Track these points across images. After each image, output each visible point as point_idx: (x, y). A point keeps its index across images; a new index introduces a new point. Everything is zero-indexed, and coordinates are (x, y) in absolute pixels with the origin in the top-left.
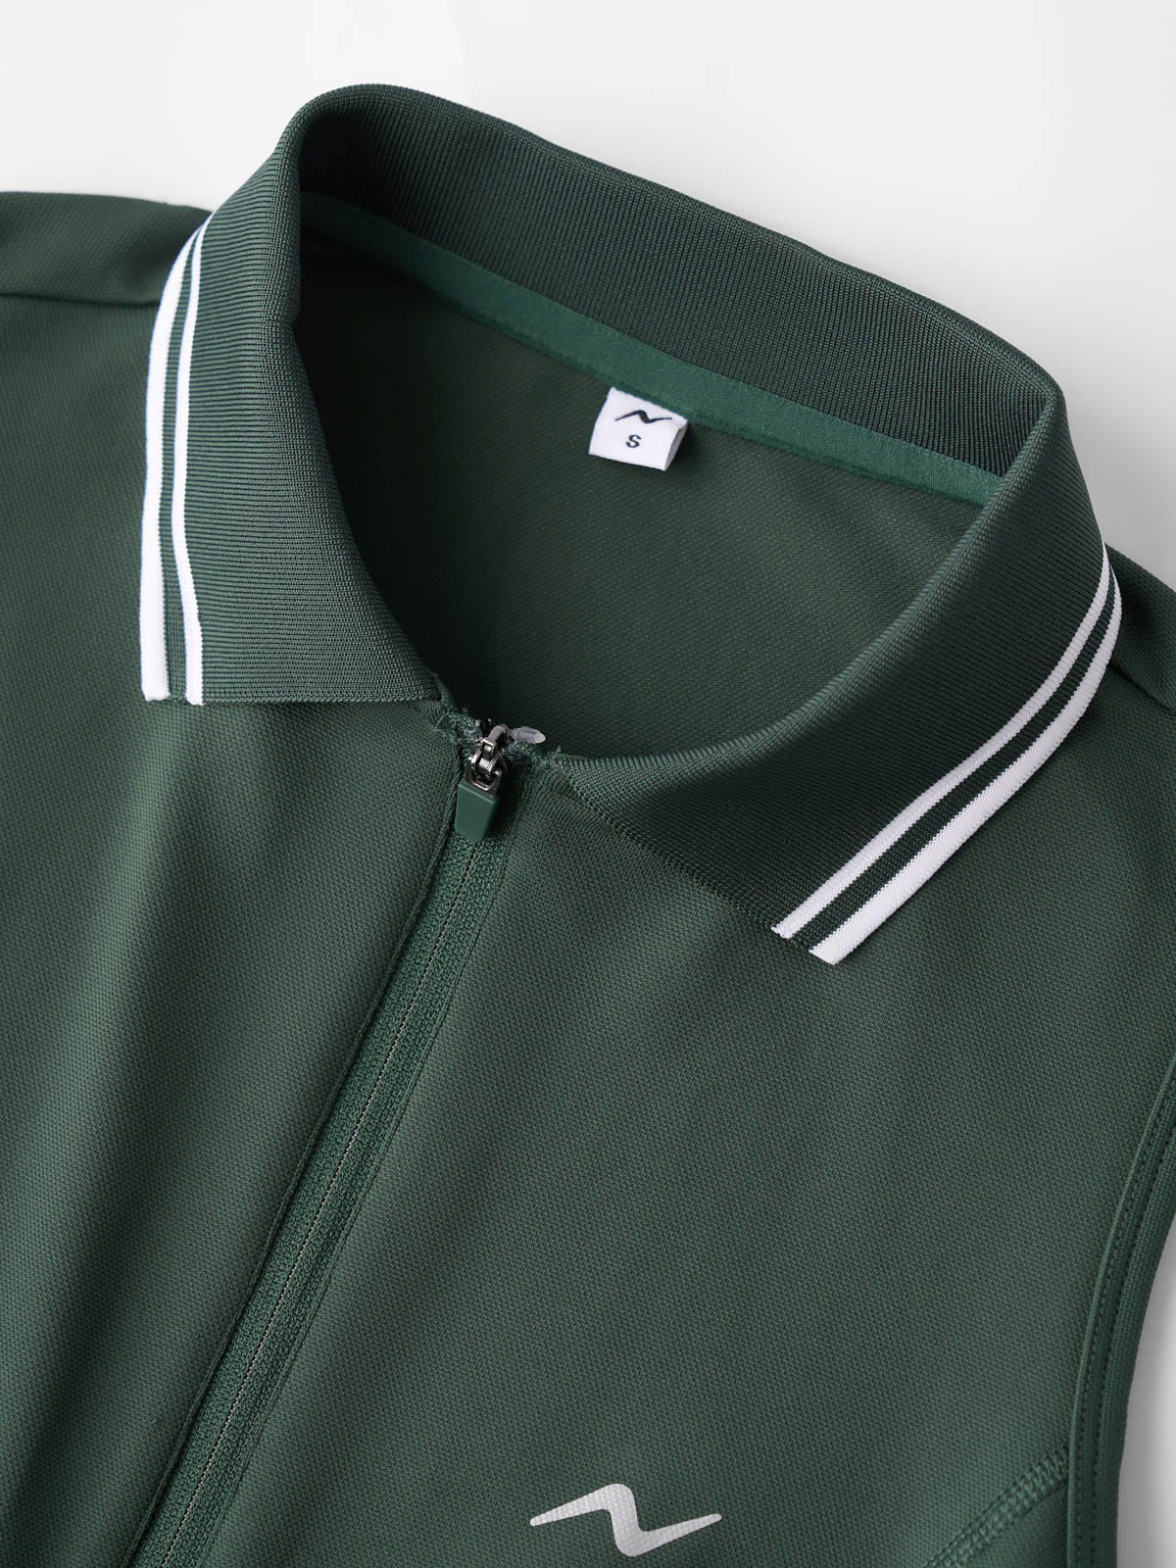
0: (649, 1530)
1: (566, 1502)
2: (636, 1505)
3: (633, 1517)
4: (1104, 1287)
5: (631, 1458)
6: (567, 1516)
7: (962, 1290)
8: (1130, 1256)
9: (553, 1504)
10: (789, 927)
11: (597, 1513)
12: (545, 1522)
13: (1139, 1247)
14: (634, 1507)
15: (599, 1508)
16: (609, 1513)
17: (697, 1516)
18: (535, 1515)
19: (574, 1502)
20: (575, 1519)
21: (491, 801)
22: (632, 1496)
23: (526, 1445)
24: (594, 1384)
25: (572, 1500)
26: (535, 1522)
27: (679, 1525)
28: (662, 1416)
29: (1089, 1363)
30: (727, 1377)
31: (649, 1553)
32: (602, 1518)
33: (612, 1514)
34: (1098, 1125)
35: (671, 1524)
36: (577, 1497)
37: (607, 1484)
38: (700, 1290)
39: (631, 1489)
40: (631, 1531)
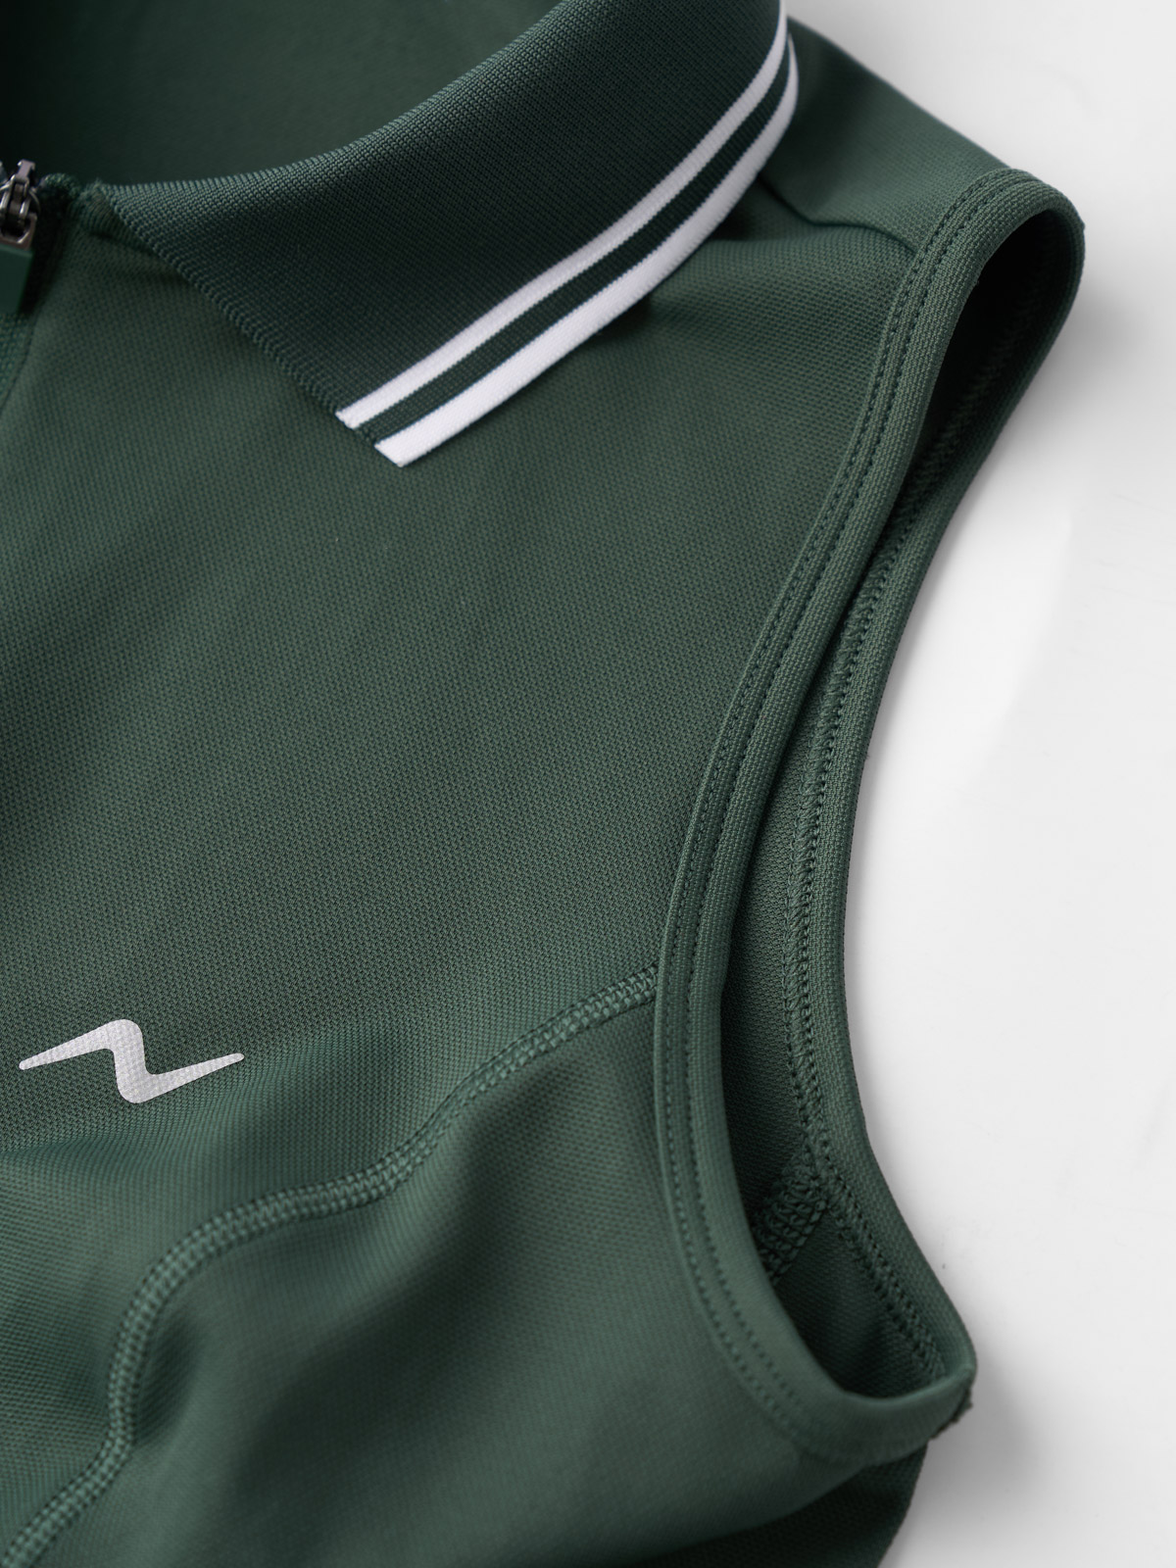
0: (158, 1072)
1: (63, 1041)
2: (144, 1043)
3: (140, 1058)
4: (706, 800)
5: (141, 990)
6: (63, 1057)
7: (539, 805)
8: (738, 768)
9: (47, 1044)
10: (355, 415)
11: (98, 1052)
12: (36, 1064)
13: (748, 759)
14: (142, 1046)
15: (101, 1047)
16: (112, 1053)
17: (215, 1056)
18: (25, 1057)
19: (72, 1042)
20: (74, 1060)
21: (28, 255)
22: (140, 1034)
23: (21, 977)
24: (104, 908)
25: (70, 1038)
26: (24, 1065)
27: (193, 1067)
28: (180, 943)
29: (685, 878)
30: (258, 899)
31: (155, 1099)
32: (103, 1060)
33: (115, 1053)
34: (710, 631)
35: (184, 1066)
36: (76, 1035)
37: (112, 1019)
38: (233, 803)
39: (139, 1025)
40: (136, 1074)
